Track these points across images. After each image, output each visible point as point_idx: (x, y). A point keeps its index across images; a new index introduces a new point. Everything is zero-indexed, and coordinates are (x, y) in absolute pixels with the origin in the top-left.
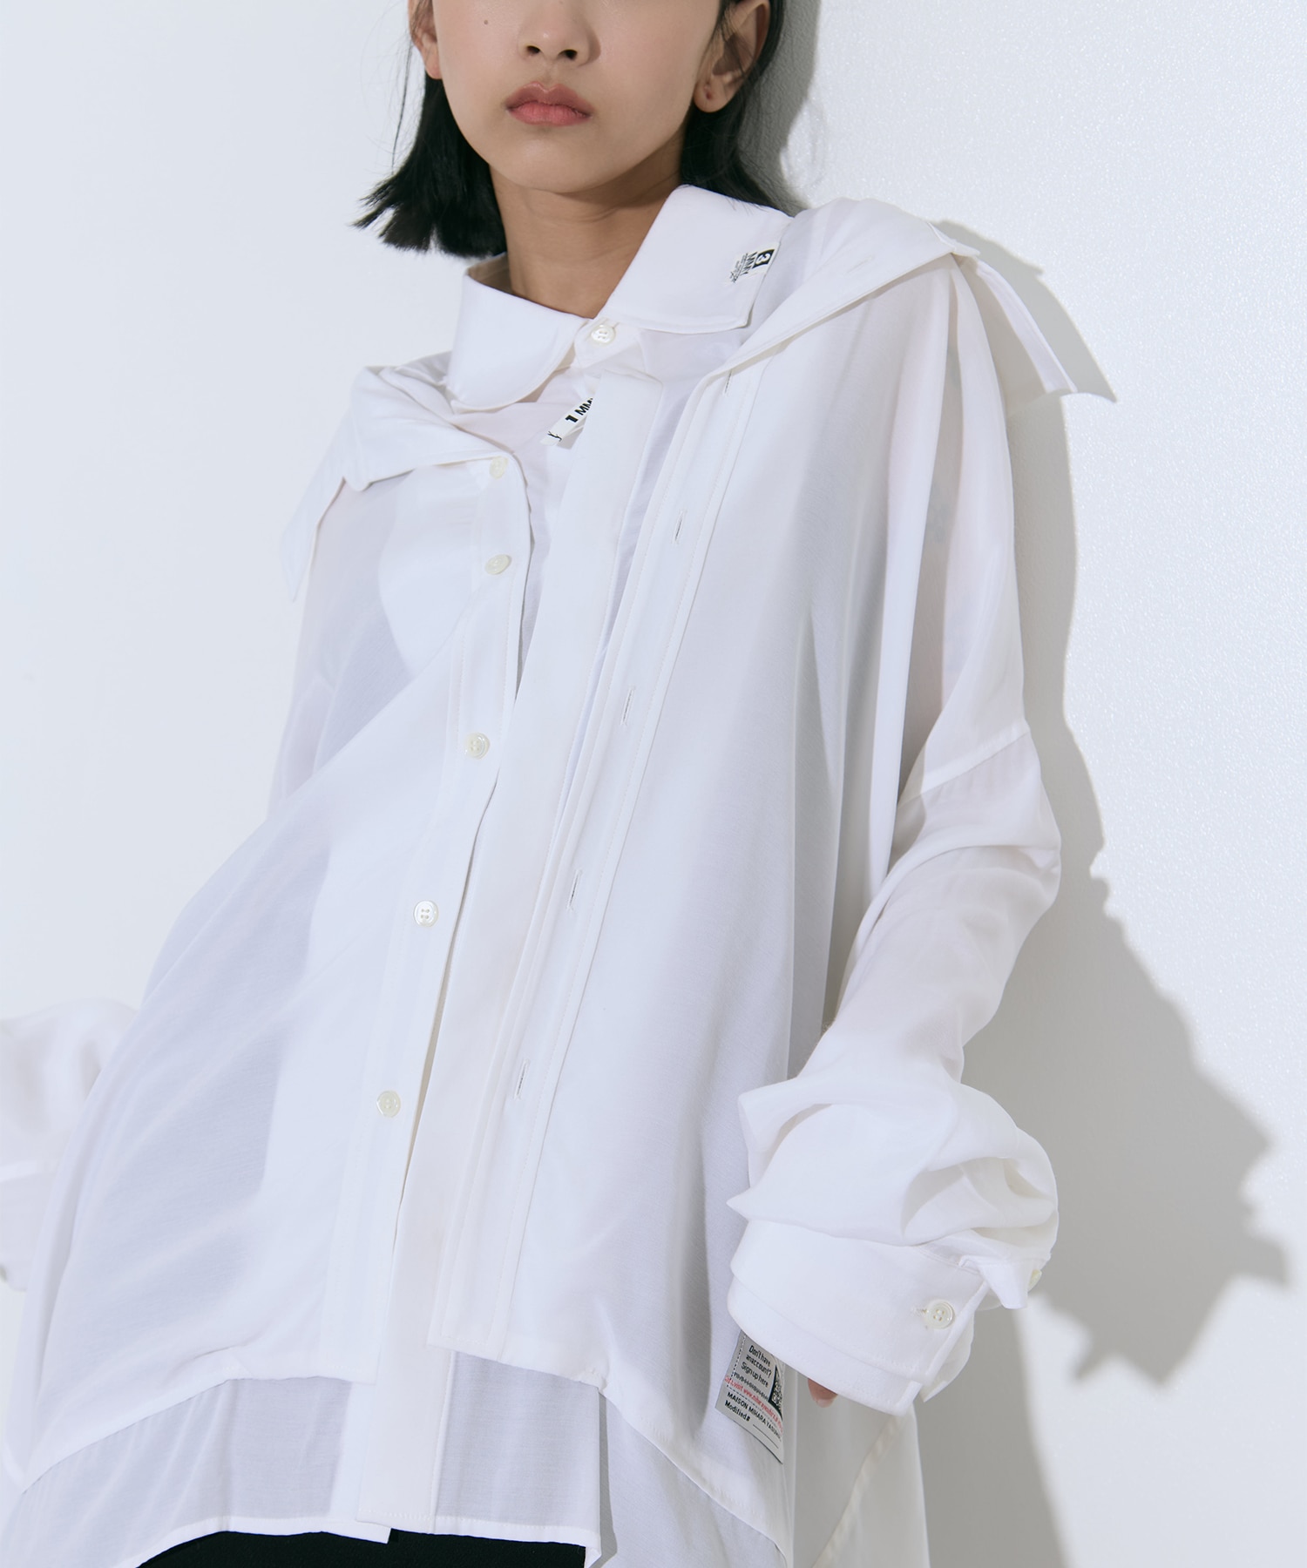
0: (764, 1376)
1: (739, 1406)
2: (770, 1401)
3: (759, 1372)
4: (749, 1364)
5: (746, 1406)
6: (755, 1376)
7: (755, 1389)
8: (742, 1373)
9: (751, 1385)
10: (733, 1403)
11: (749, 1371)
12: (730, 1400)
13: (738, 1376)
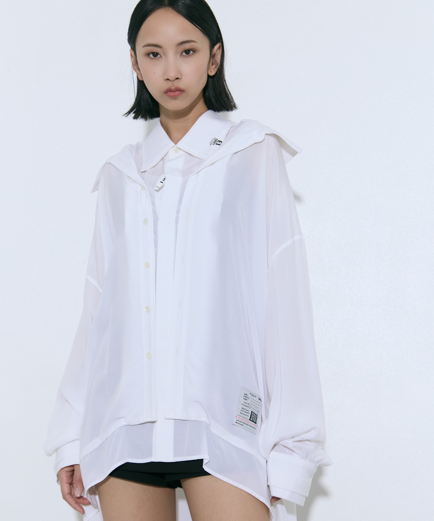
0: (247, 414)
1: (240, 423)
2: (250, 420)
3: (245, 413)
4: (242, 412)
5: (242, 422)
6: (244, 415)
7: (244, 418)
8: (240, 414)
9: (243, 417)
10: (238, 422)
11: (242, 414)
12: (237, 421)
13: (239, 415)
